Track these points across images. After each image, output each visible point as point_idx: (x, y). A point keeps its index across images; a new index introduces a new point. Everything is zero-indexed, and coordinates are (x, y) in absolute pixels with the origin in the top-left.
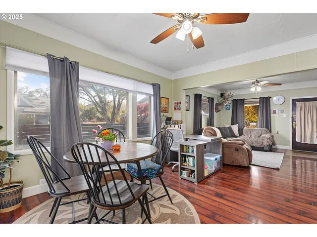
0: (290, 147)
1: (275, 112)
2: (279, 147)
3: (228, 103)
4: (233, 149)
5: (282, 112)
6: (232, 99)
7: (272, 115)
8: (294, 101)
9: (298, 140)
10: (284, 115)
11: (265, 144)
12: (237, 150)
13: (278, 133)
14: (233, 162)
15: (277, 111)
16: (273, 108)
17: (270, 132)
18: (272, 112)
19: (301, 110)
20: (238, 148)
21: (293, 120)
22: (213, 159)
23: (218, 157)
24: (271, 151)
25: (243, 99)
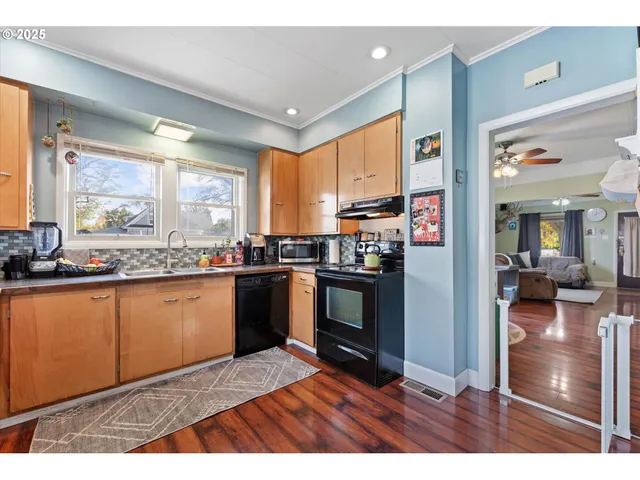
0: (614, 284)
1: (590, 232)
2: (597, 283)
3: (513, 220)
4: (533, 280)
5: (602, 232)
6: (521, 212)
7: (585, 237)
8: (621, 216)
9: (626, 272)
10: (605, 237)
11: (574, 277)
12: (538, 280)
13: (594, 264)
14: (532, 295)
15: (593, 232)
16: (586, 226)
17: (583, 261)
18: (585, 232)
19: (631, 229)
20: (539, 279)
21: (619, 243)
22: (510, 289)
23: (516, 287)
24: (582, 288)
25: (538, 214)
